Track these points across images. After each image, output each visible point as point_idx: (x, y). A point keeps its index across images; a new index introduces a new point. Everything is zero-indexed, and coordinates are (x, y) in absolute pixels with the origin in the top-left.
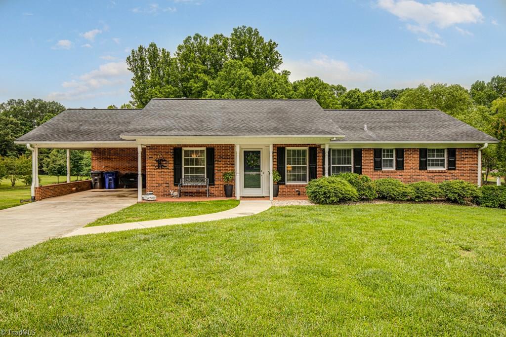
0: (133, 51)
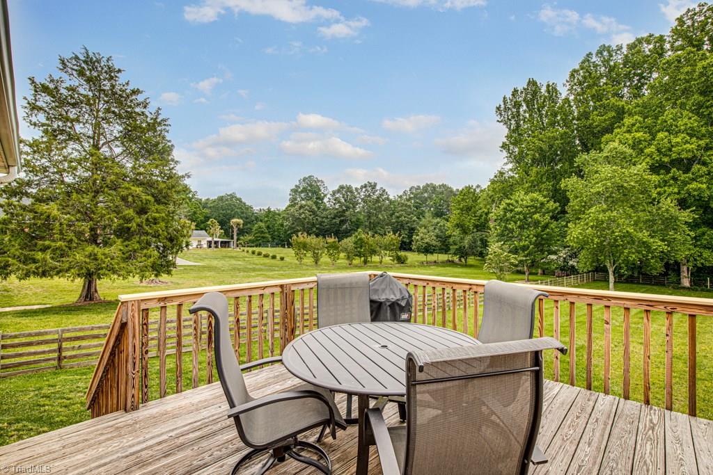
0: (504, 98)
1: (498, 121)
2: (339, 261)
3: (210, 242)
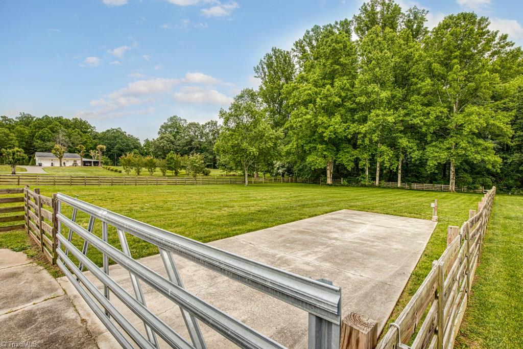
1: (256, 77)
2: (155, 173)
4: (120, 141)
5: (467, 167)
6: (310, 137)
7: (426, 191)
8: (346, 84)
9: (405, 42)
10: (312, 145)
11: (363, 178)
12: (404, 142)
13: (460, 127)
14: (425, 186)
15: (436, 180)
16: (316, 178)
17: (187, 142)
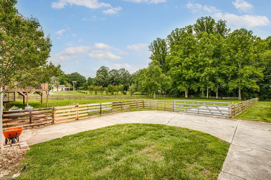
1: (149, 50)
2: (103, 94)
3: (65, 89)
4: (78, 78)
5: (246, 90)
6: (178, 78)
7: (228, 100)
8: (194, 57)
9: (218, 39)
10: (180, 82)
11: (201, 95)
12: (219, 80)
13: (242, 75)
14: (228, 98)
15: (233, 95)
16: (180, 95)
17: (111, 79)
